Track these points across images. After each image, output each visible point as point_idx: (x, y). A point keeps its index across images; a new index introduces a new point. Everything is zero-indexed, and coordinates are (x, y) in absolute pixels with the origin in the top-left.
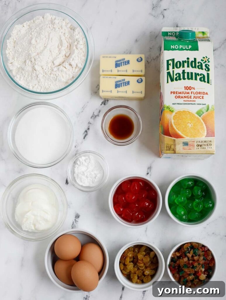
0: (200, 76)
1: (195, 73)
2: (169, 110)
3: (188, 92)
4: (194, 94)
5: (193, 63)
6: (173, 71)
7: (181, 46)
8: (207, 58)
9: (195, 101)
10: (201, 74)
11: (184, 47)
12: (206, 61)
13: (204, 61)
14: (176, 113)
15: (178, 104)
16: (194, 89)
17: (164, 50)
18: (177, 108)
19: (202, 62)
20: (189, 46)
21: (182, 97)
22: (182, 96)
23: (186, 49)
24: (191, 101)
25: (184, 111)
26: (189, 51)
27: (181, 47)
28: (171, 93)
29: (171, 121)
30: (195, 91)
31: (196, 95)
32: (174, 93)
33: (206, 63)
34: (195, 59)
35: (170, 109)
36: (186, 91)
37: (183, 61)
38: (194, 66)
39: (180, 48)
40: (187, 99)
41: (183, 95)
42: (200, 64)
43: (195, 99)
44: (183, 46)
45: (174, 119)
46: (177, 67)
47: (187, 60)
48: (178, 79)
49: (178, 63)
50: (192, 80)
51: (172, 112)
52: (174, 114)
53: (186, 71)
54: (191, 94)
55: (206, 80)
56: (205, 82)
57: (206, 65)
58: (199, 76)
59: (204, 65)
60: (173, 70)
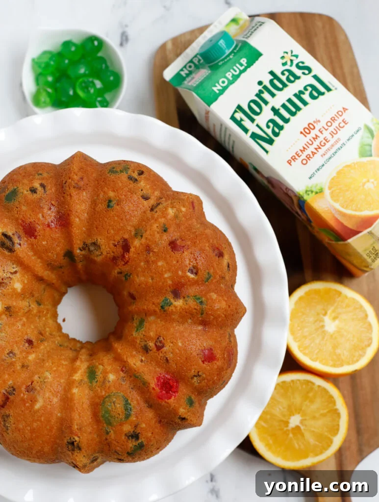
0: (307, 93)
1: (295, 95)
2: (314, 193)
3: (315, 137)
4: (326, 130)
5: (276, 82)
6: (257, 125)
7: (229, 73)
8: (287, 53)
9: (339, 139)
10: (305, 89)
11: (236, 71)
12: (292, 61)
13: (289, 63)
14: (330, 188)
15: (318, 170)
16: (319, 121)
17: (209, 106)
18: (323, 179)
19: (287, 67)
20: (242, 61)
21: (314, 153)
22: (312, 152)
23: (242, 72)
24: (333, 146)
25: (339, 173)
26: (249, 70)
27: (229, 75)
28: (289, 162)
29: (335, 209)
30: (323, 123)
31: (331, 129)
32: (294, 158)
33: (295, 63)
34: (272, 73)
35: (314, 190)
36: (309, 137)
37: (257, 95)
38: (280, 86)
39: (231, 79)
40: (324, 149)
41: (312, 148)
42: (287, 73)
43: (336, 137)
44: (232, 70)
45: (336, 201)
46: (257, 114)
47: (260, 87)
48: (277, 130)
49: (252, 105)
50: (301, 111)
51: (321, 191)
52: (327, 192)
53: (277, 107)
54: (322, 134)
55: (322, 89)
56: (323, 94)
57: (298, 66)
58: (304, 93)
59: (294, 69)
60: (256, 123)
